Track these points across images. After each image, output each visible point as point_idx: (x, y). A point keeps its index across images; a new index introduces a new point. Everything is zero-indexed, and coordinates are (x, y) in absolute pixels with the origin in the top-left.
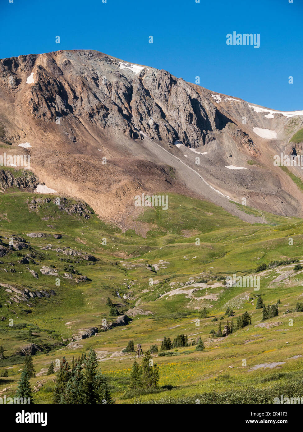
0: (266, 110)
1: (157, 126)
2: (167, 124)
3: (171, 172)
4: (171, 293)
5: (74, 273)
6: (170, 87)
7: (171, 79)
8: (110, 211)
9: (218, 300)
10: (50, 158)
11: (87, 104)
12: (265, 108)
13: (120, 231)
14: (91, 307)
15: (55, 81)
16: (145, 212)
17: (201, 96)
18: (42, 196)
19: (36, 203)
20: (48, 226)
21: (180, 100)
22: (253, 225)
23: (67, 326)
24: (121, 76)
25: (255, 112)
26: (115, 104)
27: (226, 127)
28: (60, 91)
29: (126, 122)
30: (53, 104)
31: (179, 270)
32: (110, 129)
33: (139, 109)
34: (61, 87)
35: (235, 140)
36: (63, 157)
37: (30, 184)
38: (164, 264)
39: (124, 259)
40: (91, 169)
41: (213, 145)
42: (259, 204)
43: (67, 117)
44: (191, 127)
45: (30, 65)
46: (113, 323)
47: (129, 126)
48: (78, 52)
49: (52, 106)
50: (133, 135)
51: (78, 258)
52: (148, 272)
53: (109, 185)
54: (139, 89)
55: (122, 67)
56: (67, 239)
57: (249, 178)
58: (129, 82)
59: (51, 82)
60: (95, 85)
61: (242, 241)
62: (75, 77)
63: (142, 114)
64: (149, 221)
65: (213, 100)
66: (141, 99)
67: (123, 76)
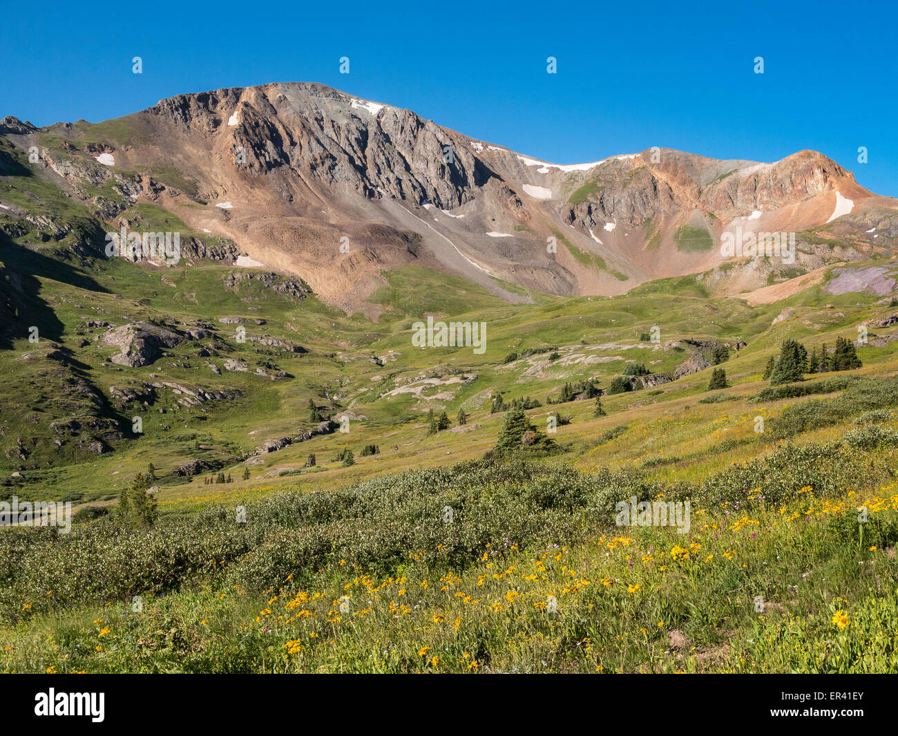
0: (539, 163)
1: (399, 181)
2: (412, 178)
3: (415, 240)
4: (394, 393)
5: (270, 367)
6: (416, 131)
7: (418, 122)
8: (332, 290)
9: (453, 399)
10: (255, 222)
11: (308, 153)
12: (538, 160)
13: (345, 314)
14: (287, 412)
15: (266, 122)
16: (378, 290)
17: (456, 143)
18: (242, 270)
19: (234, 279)
20: (250, 308)
21: (428, 148)
22: (515, 306)
23: (251, 436)
24: (354, 117)
25: (525, 165)
26: (345, 152)
27: (488, 183)
28: (271, 135)
29: (359, 176)
30: (263, 152)
31: (412, 362)
32: (337, 184)
33: (377, 159)
34: (273, 130)
35: (499, 200)
36: (273, 221)
37: (228, 254)
38: (394, 356)
39: (345, 350)
40: (310, 235)
41: (472, 206)
42: (526, 280)
43: (281, 168)
44: (444, 183)
45: (233, 101)
46: (313, 432)
47: (363, 181)
48: (297, 86)
49: (262, 155)
50: (367, 193)
51: (280, 349)
52: (371, 366)
53: (333, 256)
54: (376, 134)
55: (355, 105)
56: (274, 324)
57: (516, 248)
58: (364, 125)
59: (260, 123)
60: (318, 127)
61: (496, 325)
62: (292, 117)
63: (380, 166)
64: (382, 302)
65: (473, 149)
66: (379, 147)
67: (355, 117)
